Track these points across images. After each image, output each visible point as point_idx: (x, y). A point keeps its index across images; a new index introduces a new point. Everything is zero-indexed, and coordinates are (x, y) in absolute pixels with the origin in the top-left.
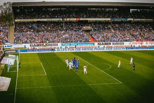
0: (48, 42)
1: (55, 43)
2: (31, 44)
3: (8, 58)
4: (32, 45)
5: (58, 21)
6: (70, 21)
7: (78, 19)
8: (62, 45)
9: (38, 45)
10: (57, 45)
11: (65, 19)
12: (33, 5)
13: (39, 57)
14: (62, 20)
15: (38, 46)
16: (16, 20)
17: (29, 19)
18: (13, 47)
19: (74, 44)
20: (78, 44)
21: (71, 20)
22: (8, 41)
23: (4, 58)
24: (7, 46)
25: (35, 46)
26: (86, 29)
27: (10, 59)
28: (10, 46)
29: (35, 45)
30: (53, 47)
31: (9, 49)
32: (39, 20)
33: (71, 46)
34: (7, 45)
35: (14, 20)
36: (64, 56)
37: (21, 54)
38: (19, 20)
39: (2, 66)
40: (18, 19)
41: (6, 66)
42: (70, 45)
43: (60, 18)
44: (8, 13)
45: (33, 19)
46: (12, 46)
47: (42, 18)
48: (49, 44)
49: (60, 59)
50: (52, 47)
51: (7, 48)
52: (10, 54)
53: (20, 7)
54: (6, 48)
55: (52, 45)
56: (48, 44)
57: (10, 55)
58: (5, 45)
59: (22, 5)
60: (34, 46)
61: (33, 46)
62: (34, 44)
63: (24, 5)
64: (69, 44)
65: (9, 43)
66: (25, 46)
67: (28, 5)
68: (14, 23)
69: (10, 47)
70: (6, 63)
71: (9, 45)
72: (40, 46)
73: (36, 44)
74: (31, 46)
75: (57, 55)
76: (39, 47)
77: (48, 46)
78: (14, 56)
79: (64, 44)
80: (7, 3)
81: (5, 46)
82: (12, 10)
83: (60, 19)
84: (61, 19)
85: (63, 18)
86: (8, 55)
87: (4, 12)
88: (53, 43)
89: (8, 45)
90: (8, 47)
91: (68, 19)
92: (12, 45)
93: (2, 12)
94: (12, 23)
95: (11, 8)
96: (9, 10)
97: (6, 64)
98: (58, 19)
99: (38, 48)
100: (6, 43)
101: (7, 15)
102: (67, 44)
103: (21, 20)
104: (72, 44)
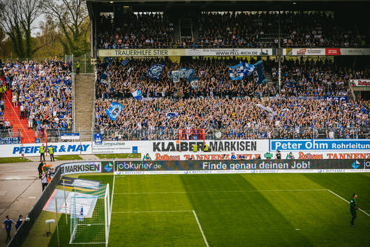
0: (218, 135)
1: (245, 141)
2: (157, 142)
3: (72, 194)
4: (160, 147)
6: (302, 58)
7: (335, 52)
8: (274, 148)
9: (183, 148)
10: (254, 147)
11: (285, 51)
13: (187, 190)
14: (274, 53)
15: (182, 150)
16: (103, 53)
17: (153, 50)
18: (89, 151)
19: (319, 143)
20: (334, 145)
21: (307, 54)
22: (74, 130)
23: (58, 192)
24: (67, 147)
25: (173, 150)
26: (361, 89)
27: (80, 195)
28: (80, 148)
29: (171, 144)
30: (240, 152)
31: (77, 157)
32: (187, 55)
33: (305, 152)
34: (66, 145)
35: (95, 53)
36: (279, 187)
37: (119, 177)
38: (113, 53)
39: (47, 221)
40: (110, 47)
41: (64, 221)
42: (303, 147)
43: (264, 47)
44: (70, 25)
45: (165, 47)
46: (86, 147)
47: (200, 47)
48: (223, 141)
49: (265, 201)
50: (237, 152)
51: (66, 153)
53: (116, 2)
54: (62, 153)
55: (236, 146)
56: (218, 142)
57: (78, 183)
58: (59, 145)
60: (168, 150)
61: (164, 150)
62: (167, 143)
64: (297, 143)
65: (77, 137)
66: (135, 148)
68: (93, 62)
69: (78, 152)
70: (62, 211)
71: (77, 144)
72: (191, 150)
73: (175, 142)
74: (156, 147)
75: (254, 185)
76: (188, 153)
77: (221, 148)
78: (94, 185)
79: (278, 142)
81: (62, 149)
82: (86, 13)
83: (264, 50)
84: (270, 51)
85: (275, 46)
86: (73, 180)
87: (55, 19)
88: (240, 141)
89: (72, 144)
90: (71, 152)
91: (295, 51)
92: (86, 143)
93: (50, 22)
94: (89, 62)
96: (77, 14)
97: (63, 215)
98: (258, 51)
99: (182, 156)
100: (63, 138)
101: (68, 30)
102: (292, 142)
103: (122, 51)
104: (309, 145)
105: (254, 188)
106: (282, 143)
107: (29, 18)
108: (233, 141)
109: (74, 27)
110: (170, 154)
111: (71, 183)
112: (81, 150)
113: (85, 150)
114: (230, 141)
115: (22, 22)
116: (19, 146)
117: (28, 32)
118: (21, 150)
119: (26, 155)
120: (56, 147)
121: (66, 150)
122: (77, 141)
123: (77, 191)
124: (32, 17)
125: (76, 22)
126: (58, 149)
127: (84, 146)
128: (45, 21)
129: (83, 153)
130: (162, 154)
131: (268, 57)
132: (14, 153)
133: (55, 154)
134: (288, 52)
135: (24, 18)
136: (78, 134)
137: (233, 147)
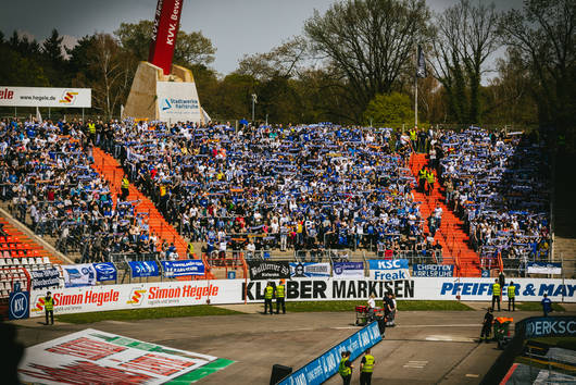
3: (544, 374)
22: (552, 258)
23: (518, 368)
24: (537, 287)
28: (562, 290)
34: (537, 283)
44: (552, 66)
46: (572, 289)
51: (536, 298)
52: (559, 346)
54: (529, 298)
57: (557, 353)
58: (523, 282)
65: (558, 271)
69: (558, 298)
71: (557, 283)
81: (529, 290)
86: (546, 348)
87: (526, 56)
89: (548, 282)
92: (573, 283)
93: (515, 60)
96: (565, 48)
100: (531, 270)
101: (548, 76)
107: (478, 53)
109: (559, 71)
111: (545, 353)
112: (564, 294)
113: (571, 295)
115: (466, 60)
116: (452, 280)
117: (476, 79)
118: (455, 288)
119: (463, 298)
120: (518, 286)
121: (536, 292)
122: (556, 277)
123: (554, 368)
124: (484, 52)
125: (563, 60)
126: (521, 291)
127: (570, 286)
128: (506, 59)
129: (567, 299)
132: (443, 293)
133: (517, 298)
135: (470, 52)
136: (558, 265)
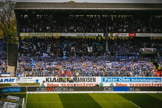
0: (77, 74)
1: (90, 77)
2: (48, 77)
3: (6, 103)
4: (49, 80)
5: (97, 37)
6: (117, 38)
7: (133, 35)
8: (104, 81)
10: (94, 80)
11: (109, 35)
12: (52, 8)
13: (62, 101)
14: (104, 35)
15: (60, 81)
16: (22, 35)
17: (46, 33)
18: (15, 82)
19: (125, 78)
20: (133, 80)
21: (120, 36)
22: (8, 71)
24: (4, 80)
25: (56, 81)
26: (146, 53)
27: (10, 103)
28: (10, 80)
30: (88, 83)
31: (9, 85)
33: (119, 83)
34: (4, 79)
35: (18, 34)
36: (106, 100)
38: (27, 35)
40: (26, 32)
42: (118, 81)
43: (100, 32)
44: (6, 20)
45: (52, 32)
46: (13, 80)
47: (69, 32)
48: (80, 77)
50: (86, 83)
51: (4, 83)
52: (10, 95)
53: (28, 10)
54: (2, 83)
55: (86, 80)
56: (77, 78)
57: (10, 97)
59: (33, 8)
60: (53, 81)
61: (51, 81)
62: (52, 78)
63: (36, 8)
64: (115, 78)
65: (9, 75)
66: (37, 80)
67: (43, 8)
68: (17, 39)
69: (10, 82)
71: (9, 78)
73: (56, 78)
74: (47, 80)
75: (94, 99)
76: (62, 83)
77: (78, 81)
78: (17, 98)
79: (106, 78)
80: (7, 2)
81: (2, 81)
82: (14, 15)
83: (100, 34)
84: (102, 35)
85: (105, 32)
86: (7, 96)
88: (88, 77)
89: (7, 78)
90: (6, 82)
91: (114, 35)
92: (13, 78)
95: (13, 12)
96: (10, 16)
98: (97, 34)
99: (60, 84)
100: (2, 75)
101: (5, 23)
102: (112, 78)
103: (31, 33)
104: (121, 80)
105: (94, 101)
106: (108, 78)
108: (84, 77)
109: (8, 22)
110: (54, 83)
112: (11, 81)
113: (13, 81)
114: (83, 77)
121: (4, 81)
122: (9, 77)
123: (9, 101)
125: (9, 19)
129: (12, 82)
130: (50, 83)
131: (101, 37)
134: (111, 35)
136: (9, 74)
137: (84, 80)
